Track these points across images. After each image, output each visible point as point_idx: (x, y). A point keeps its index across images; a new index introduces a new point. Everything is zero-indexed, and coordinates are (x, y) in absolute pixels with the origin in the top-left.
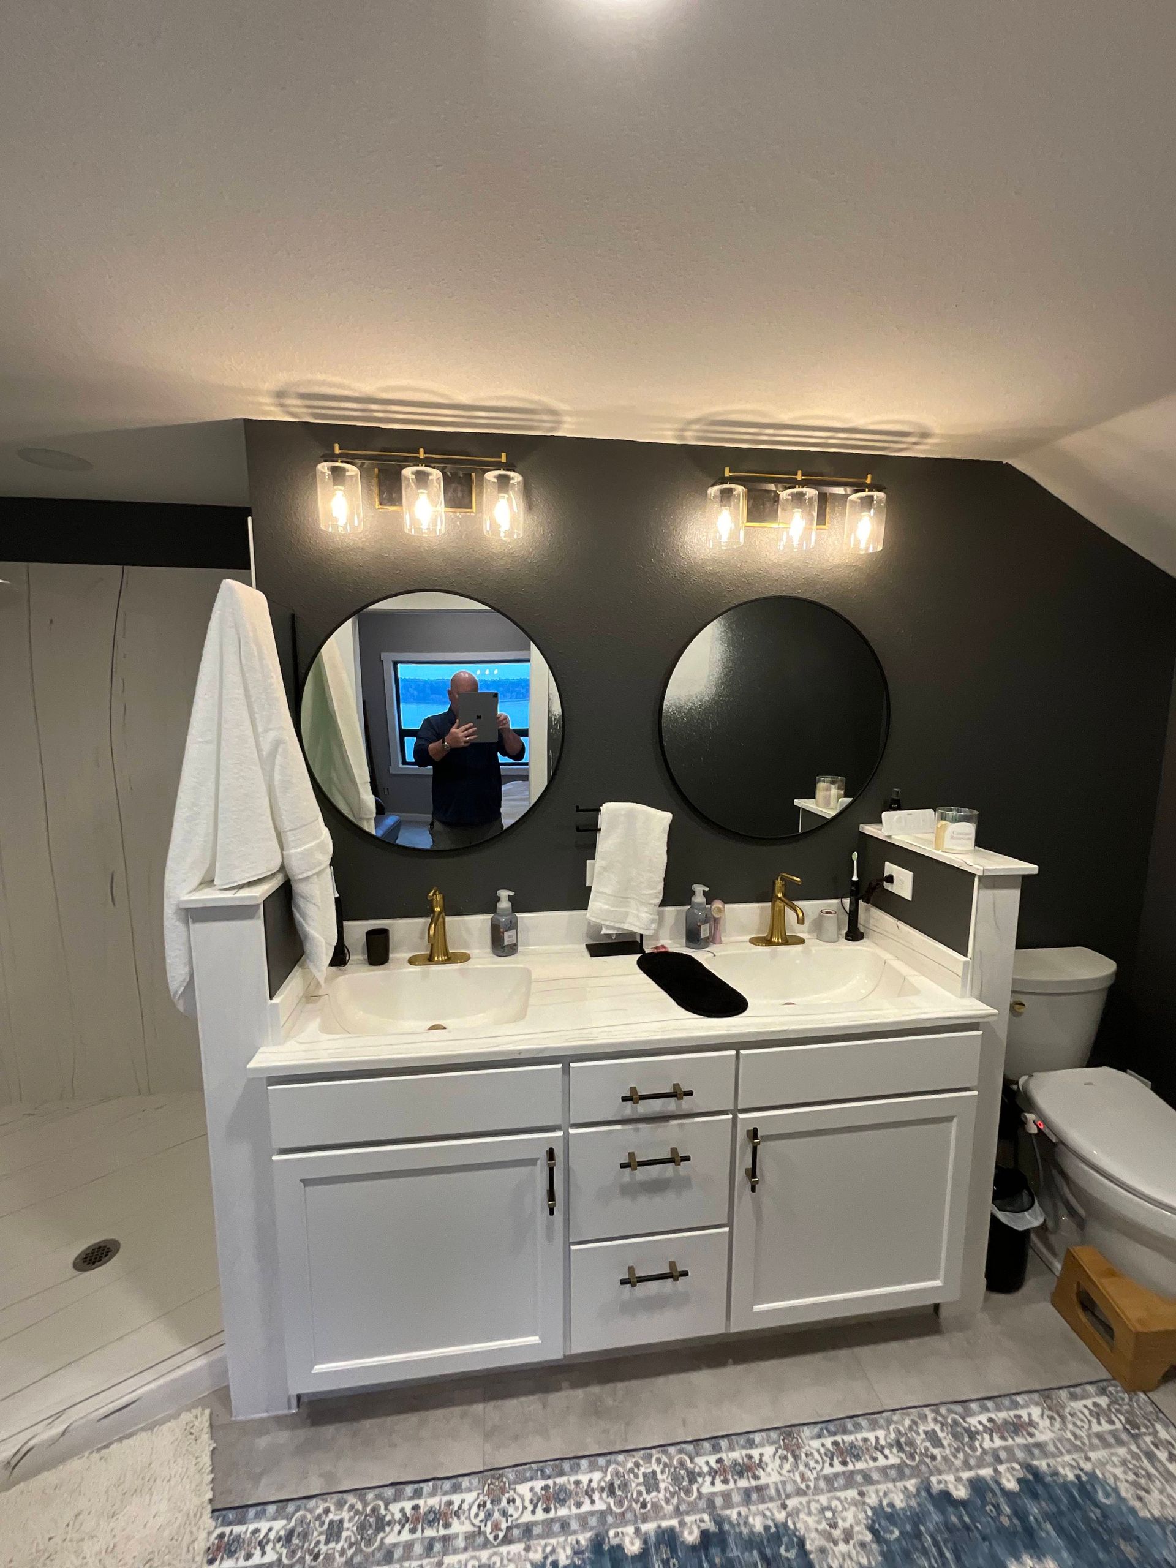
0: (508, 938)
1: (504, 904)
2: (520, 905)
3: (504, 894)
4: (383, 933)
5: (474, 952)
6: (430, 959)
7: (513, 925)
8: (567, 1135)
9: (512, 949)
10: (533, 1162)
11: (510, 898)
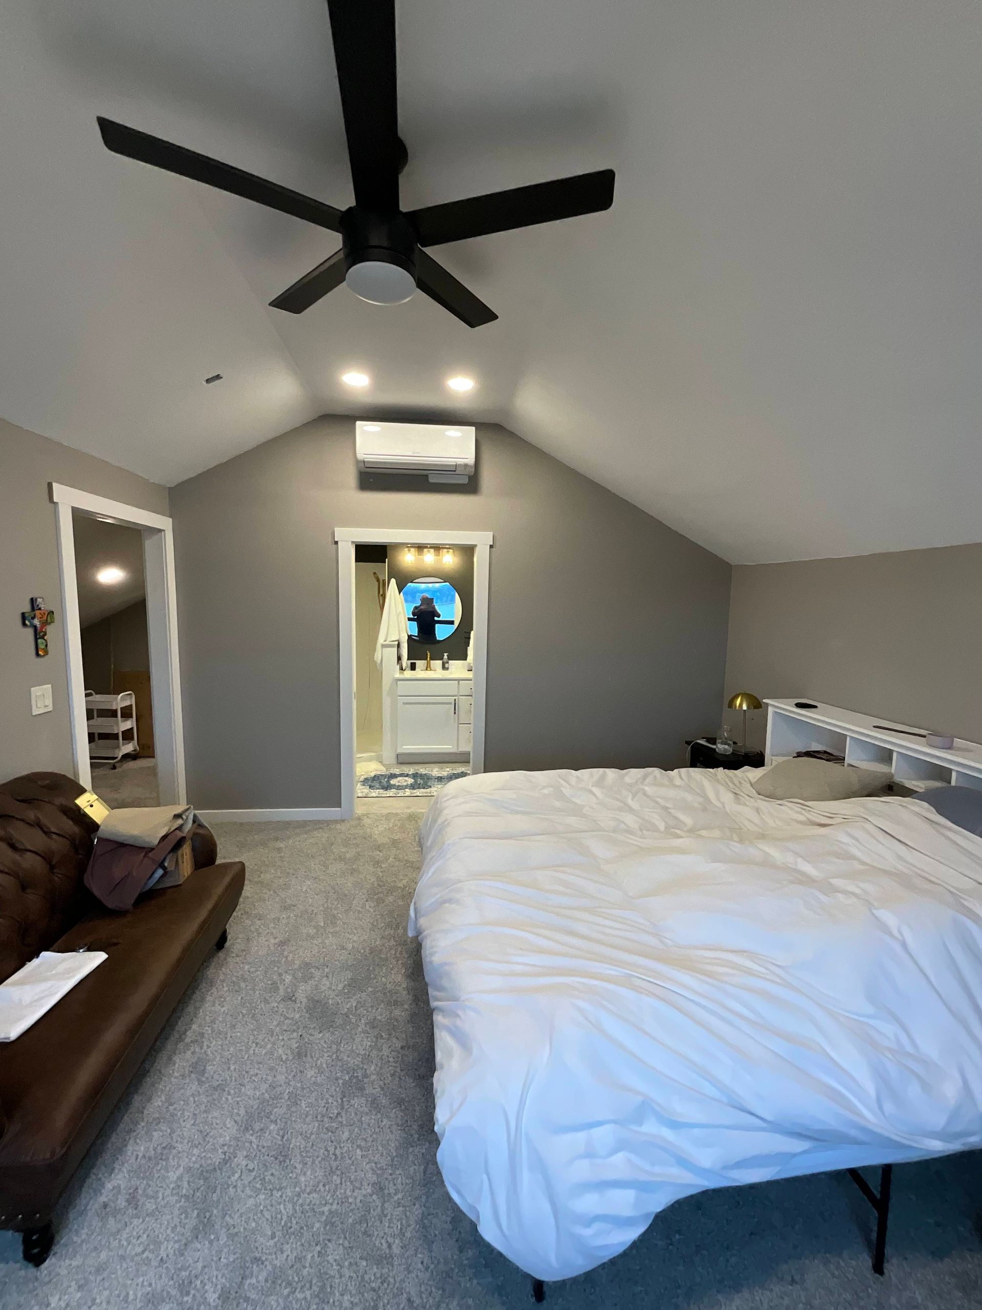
0: (446, 665)
1: (446, 657)
2: (450, 658)
3: (446, 654)
4: (415, 663)
5: (437, 669)
6: (427, 670)
7: (448, 663)
8: (458, 698)
9: (448, 669)
10: (451, 703)
11: (447, 655)
